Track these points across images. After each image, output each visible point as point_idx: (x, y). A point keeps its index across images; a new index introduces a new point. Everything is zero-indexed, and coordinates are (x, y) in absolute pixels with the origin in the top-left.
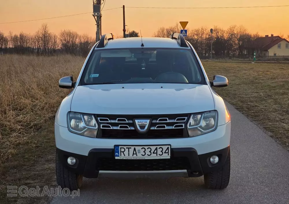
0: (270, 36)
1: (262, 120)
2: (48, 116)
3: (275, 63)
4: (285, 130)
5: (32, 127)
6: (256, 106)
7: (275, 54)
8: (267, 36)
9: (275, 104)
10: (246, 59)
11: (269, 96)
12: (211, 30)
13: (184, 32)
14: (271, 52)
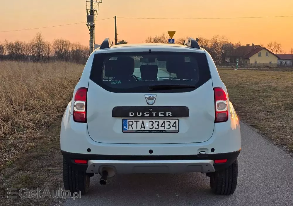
0: (251, 45)
1: (249, 118)
2: (55, 115)
3: (257, 70)
4: (271, 127)
5: (42, 125)
6: (242, 107)
7: (256, 62)
8: (248, 45)
9: (260, 106)
10: (229, 67)
11: (253, 98)
12: (197, 39)
13: (172, 41)
14: (252, 60)
